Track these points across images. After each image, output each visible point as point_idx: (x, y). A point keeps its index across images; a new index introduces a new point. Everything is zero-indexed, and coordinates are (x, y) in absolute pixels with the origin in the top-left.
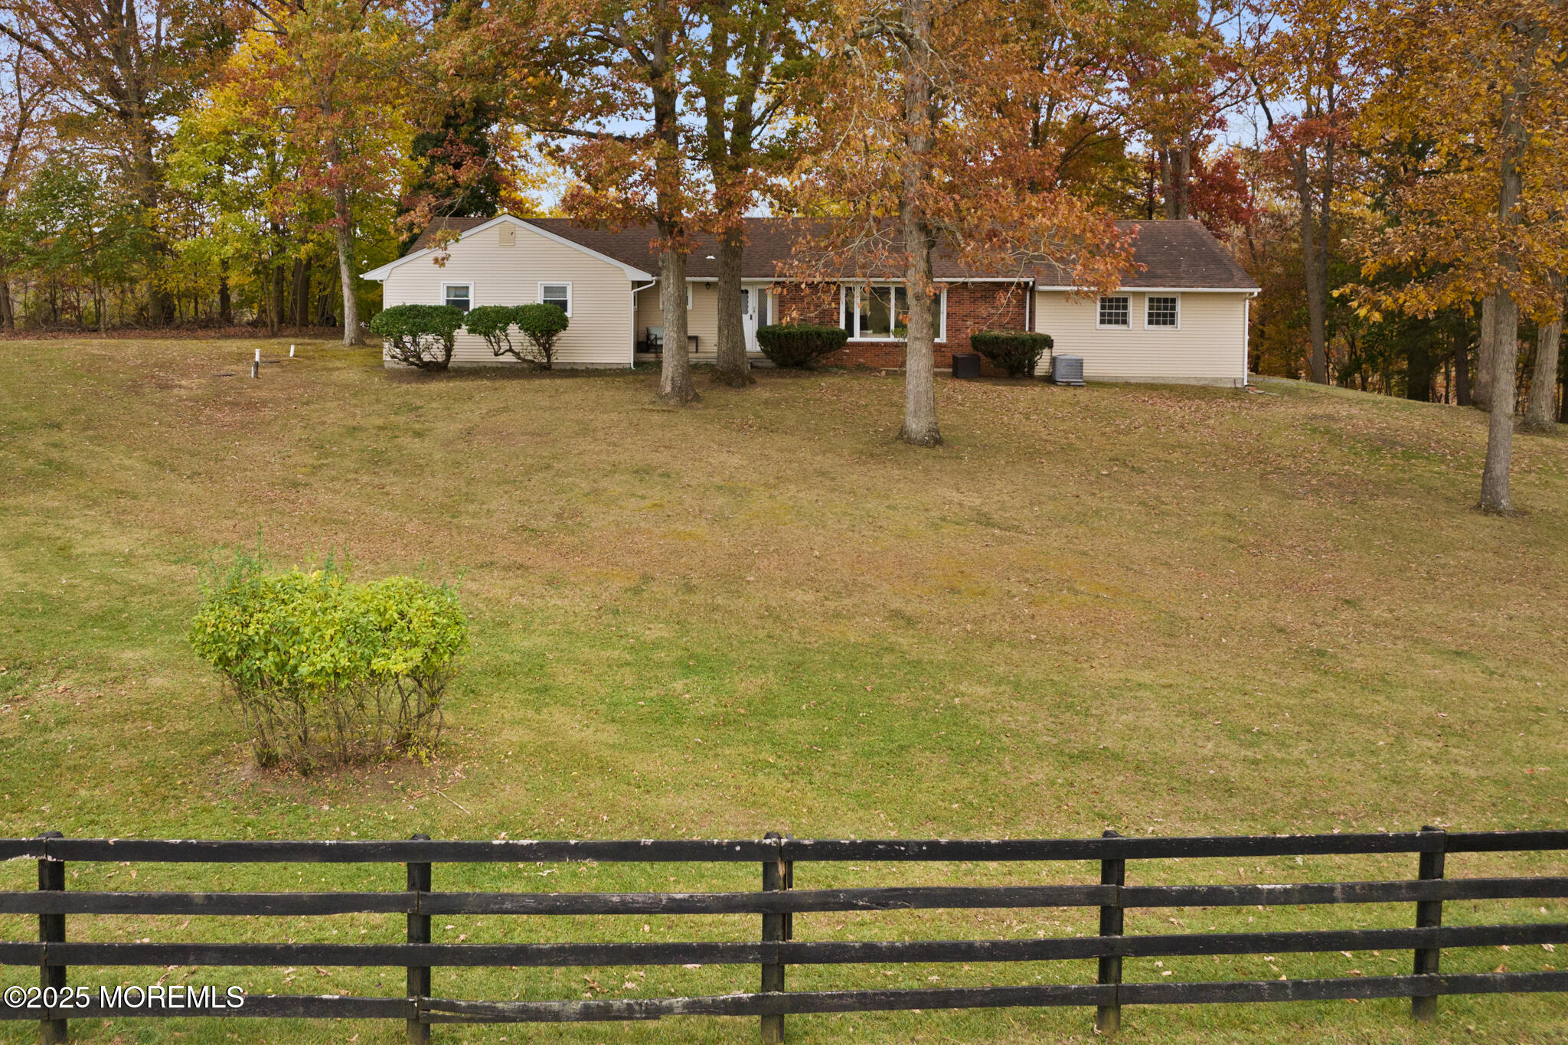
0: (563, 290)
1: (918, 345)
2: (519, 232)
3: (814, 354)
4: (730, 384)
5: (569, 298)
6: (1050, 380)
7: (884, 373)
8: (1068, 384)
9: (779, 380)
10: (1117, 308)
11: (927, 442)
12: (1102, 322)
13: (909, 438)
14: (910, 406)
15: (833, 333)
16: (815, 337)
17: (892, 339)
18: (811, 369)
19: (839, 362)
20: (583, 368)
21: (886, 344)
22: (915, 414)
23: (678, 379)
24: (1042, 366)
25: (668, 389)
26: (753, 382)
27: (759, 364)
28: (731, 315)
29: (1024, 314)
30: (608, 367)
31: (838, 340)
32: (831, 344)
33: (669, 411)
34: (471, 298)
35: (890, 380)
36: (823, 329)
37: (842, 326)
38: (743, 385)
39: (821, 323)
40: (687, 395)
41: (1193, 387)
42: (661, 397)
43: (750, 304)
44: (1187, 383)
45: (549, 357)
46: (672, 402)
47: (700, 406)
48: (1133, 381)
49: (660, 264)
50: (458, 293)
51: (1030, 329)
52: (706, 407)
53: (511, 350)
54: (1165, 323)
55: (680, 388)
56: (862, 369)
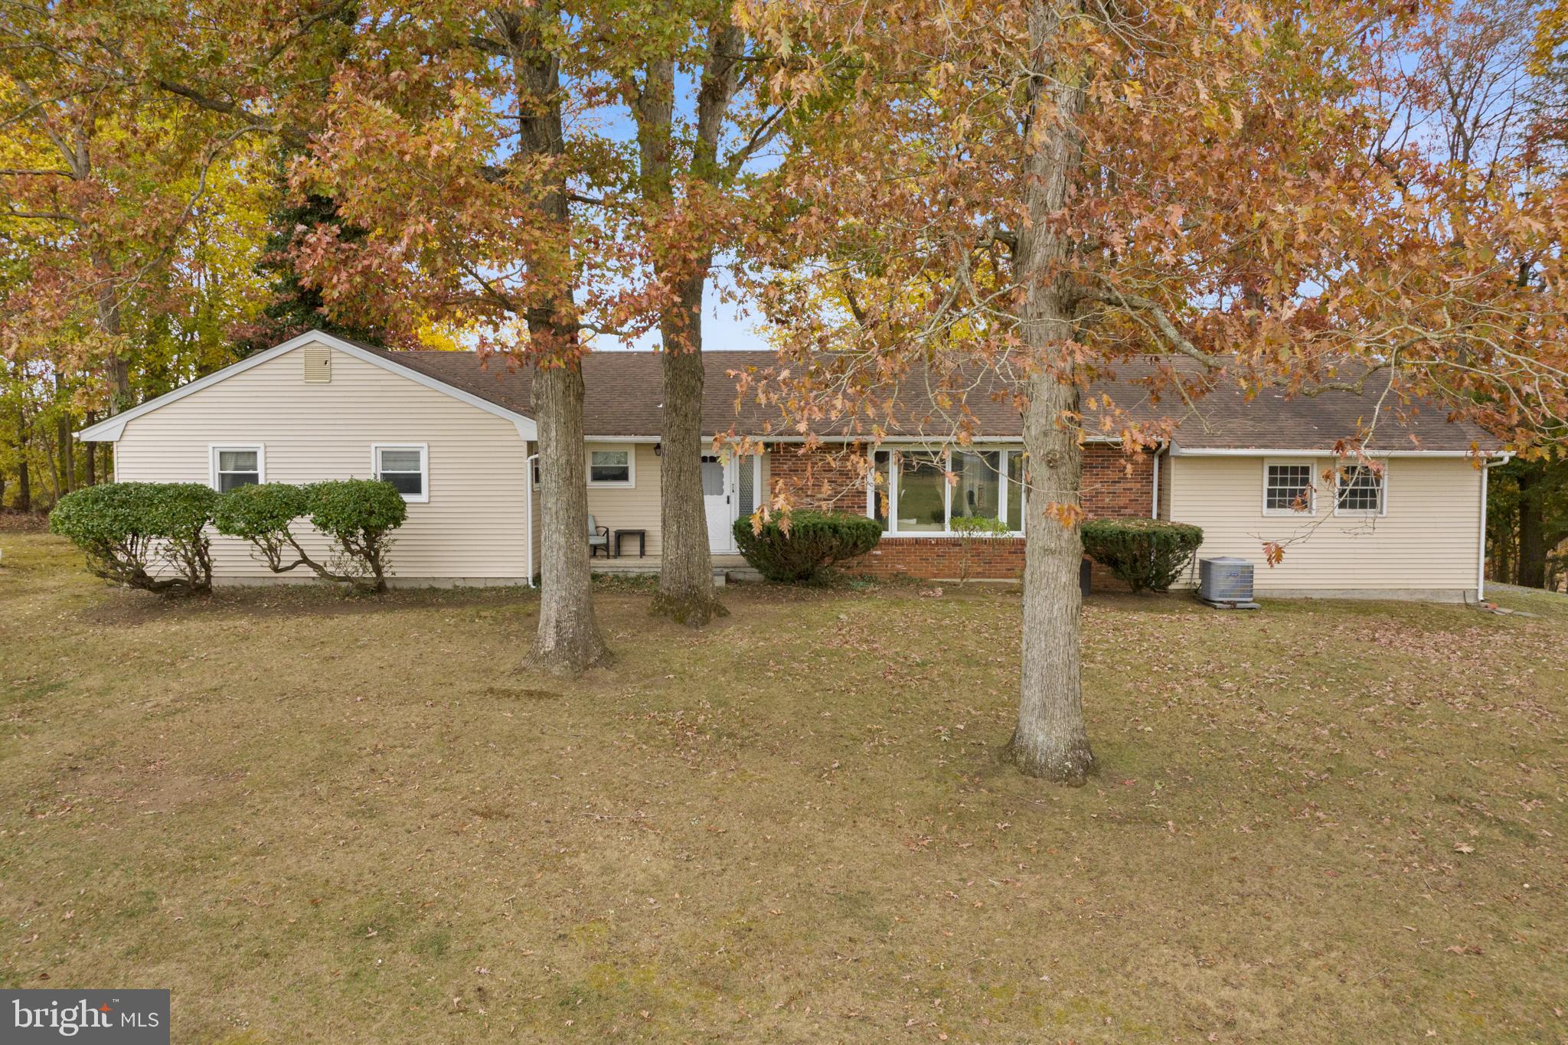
0: (415, 456)
1: (1050, 565)
2: (337, 360)
3: (828, 560)
4: (681, 620)
5: (423, 471)
6: (1199, 598)
7: (939, 591)
8: (1233, 606)
9: (769, 607)
10: (1294, 482)
11: (1071, 773)
12: (1271, 505)
13: (1031, 762)
14: (1032, 695)
15: (858, 526)
16: (829, 533)
17: (948, 533)
18: (822, 585)
19: (865, 571)
20: (449, 586)
21: (939, 542)
22: (1044, 711)
23: (569, 625)
24: (1186, 576)
25: (550, 644)
26: (722, 613)
27: (740, 576)
28: (683, 499)
29: (1149, 493)
30: (490, 584)
31: (868, 536)
32: (855, 544)
33: (541, 695)
34: (260, 471)
35: (952, 606)
36: (842, 520)
37: (870, 513)
38: (705, 621)
39: (837, 509)
40: (587, 654)
41: (1406, 604)
42: (536, 659)
43: (726, 480)
44: (1395, 598)
45: (378, 570)
46: (556, 670)
47: (612, 675)
48: (1316, 596)
49: (533, 401)
50: (241, 463)
51: (1159, 515)
52: (623, 679)
53: (305, 560)
54: (1363, 505)
55: (572, 641)
56: (901, 580)
